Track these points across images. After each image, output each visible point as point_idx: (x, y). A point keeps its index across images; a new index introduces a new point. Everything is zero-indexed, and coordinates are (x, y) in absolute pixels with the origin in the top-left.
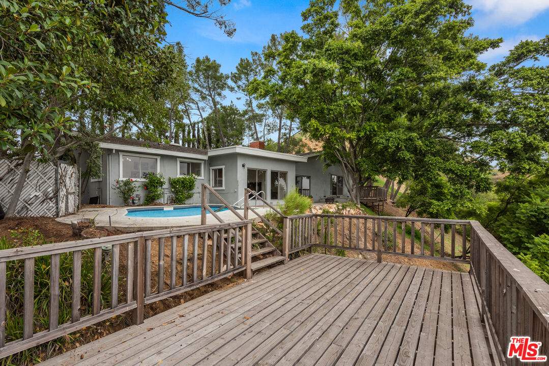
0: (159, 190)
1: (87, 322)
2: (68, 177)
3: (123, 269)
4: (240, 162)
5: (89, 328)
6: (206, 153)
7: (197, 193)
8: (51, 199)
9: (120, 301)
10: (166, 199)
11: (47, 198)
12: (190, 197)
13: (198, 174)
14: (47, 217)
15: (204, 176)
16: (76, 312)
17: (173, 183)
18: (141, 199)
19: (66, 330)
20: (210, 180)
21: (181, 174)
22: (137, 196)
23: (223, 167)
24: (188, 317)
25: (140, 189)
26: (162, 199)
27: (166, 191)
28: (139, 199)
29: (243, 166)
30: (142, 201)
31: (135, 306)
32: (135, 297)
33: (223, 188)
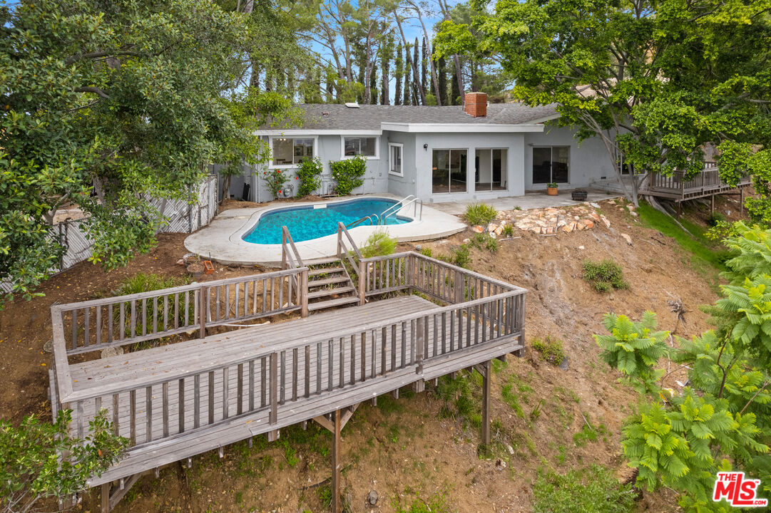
0: (316, 179)
1: (172, 332)
2: (200, 192)
3: (191, 304)
4: (419, 144)
5: (175, 336)
6: (378, 127)
7: (369, 179)
8: (185, 217)
9: (189, 324)
10: (326, 188)
11: (182, 217)
12: (359, 184)
13: (373, 154)
14: (182, 233)
15: (380, 156)
16: (165, 327)
17: (335, 168)
18: (294, 191)
19: (161, 335)
20: (388, 161)
21: (347, 154)
22: (289, 187)
23: (401, 145)
24: (231, 339)
25: (292, 179)
26: (321, 189)
27: (327, 179)
28: (291, 190)
29: (425, 147)
30: (295, 193)
31: (198, 328)
32: (199, 322)
33: (402, 174)
